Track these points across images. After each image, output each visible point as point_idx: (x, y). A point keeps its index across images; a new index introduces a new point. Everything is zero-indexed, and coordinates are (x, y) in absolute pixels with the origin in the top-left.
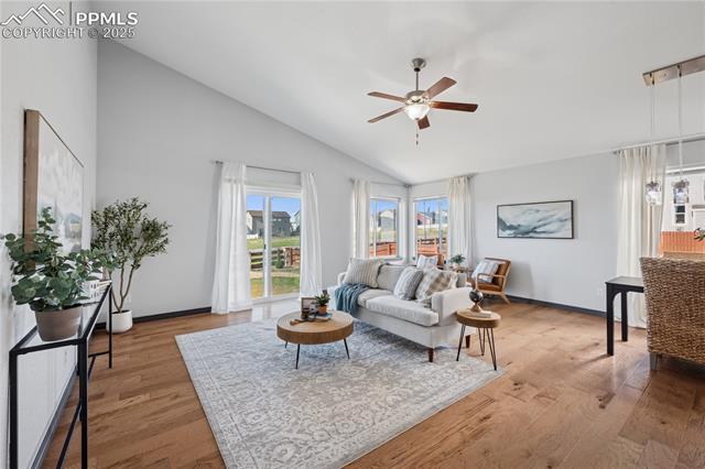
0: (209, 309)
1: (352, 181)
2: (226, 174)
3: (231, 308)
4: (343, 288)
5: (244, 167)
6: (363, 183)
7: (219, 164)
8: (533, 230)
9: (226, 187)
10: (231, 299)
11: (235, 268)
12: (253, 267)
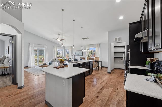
0: (28, 67)
1: (54, 46)
2: (30, 45)
3: (31, 66)
4: (50, 62)
5: (34, 44)
6: (56, 47)
7: (29, 44)
8: (79, 54)
9: (31, 48)
10: (31, 65)
11: (32, 62)
12: (35, 62)
